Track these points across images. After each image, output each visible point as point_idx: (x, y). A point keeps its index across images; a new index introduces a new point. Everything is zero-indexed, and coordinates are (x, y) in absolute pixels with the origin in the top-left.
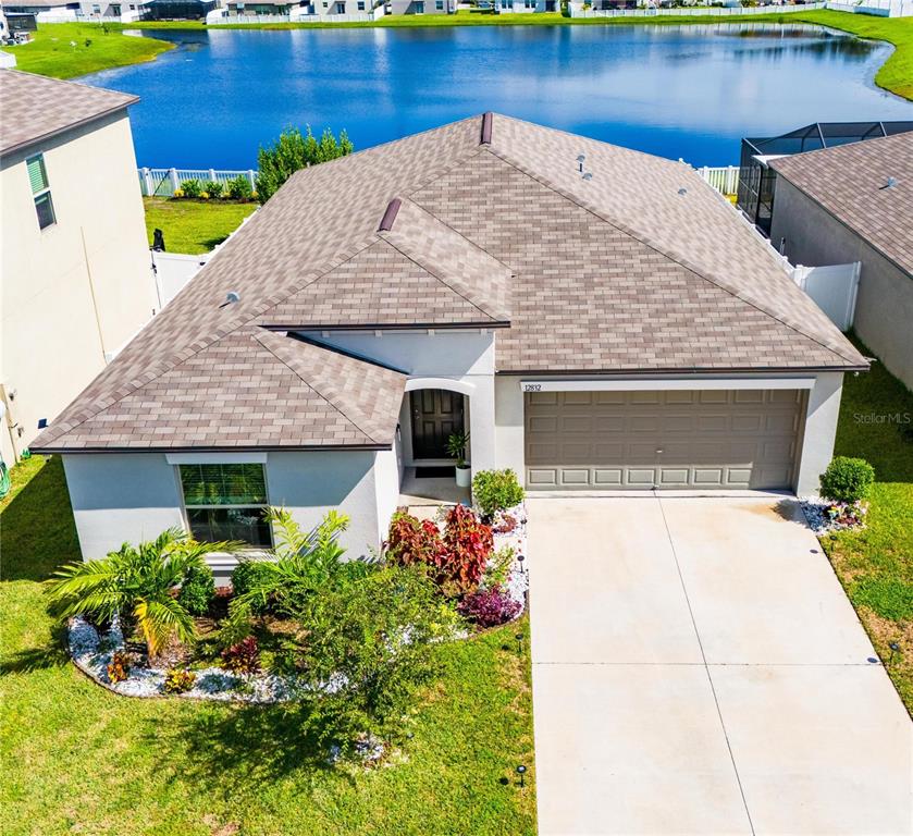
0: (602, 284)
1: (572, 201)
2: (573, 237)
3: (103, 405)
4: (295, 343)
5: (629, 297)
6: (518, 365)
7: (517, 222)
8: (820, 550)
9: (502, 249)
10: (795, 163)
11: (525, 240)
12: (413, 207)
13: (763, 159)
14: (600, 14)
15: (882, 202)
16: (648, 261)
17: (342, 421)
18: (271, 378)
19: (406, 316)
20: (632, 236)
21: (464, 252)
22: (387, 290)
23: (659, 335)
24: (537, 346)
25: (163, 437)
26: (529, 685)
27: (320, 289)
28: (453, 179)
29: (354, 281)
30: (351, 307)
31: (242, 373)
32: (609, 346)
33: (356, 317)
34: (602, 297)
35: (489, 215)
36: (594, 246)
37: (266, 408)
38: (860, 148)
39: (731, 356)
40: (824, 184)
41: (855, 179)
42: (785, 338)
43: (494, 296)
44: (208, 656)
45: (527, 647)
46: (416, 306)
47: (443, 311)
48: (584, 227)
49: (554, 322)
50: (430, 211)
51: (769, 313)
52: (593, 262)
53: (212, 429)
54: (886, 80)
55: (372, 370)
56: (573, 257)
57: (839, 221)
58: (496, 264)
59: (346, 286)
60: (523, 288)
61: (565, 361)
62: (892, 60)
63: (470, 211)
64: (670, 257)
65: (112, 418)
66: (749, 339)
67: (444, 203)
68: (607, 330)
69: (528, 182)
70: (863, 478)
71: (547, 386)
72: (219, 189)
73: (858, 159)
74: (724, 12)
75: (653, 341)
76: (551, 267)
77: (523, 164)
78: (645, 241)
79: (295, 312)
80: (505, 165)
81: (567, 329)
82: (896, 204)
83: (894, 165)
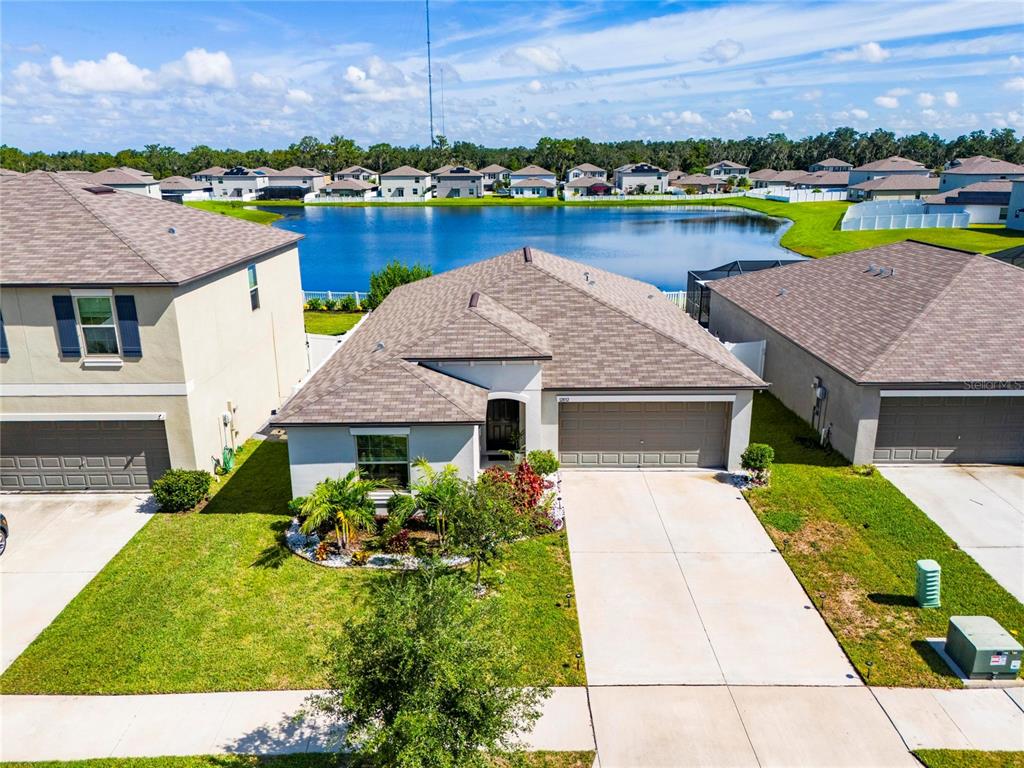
0: (604, 341)
1: (584, 294)
2: (586, 314)
3: (312, 401)
4: (423, 369)
5: (621, 348)
6: (555, 385)
7: (552, 306)
8: (742, 497)
9: (543, 321)
10: (723, 284)
11: (556, 316)
12: (486, 297)
13: (702, 283)
14: (585, 199)
15: (777, 303)
16: (633, 328)
17: (455, 409)
18: (411, 386)
19: (489, 353)
20: (622, 314)
21: (520, 322)
22: (477, 339)
23: (641, 369)
24: (566, 374)
25: (350, 417)
26: (569, 562)
27: (436, 339)
28: (510, 281)
29: (457, 334)
30: (456, 348)
31: (394, 383)
32: (611, 375)
33: (459, 354)
34: (605, 348)
35: (533, 302)
36: (599, 320)
37: (409, 402)
38: (764, 274)
39: (685, 381)
40: (742, 295)
41: (761, 291)
42: (717, 371)
43: (541, 344)
44: (375, 547)
45: (566, 544)
46: (494, 348)
47: (512, 350)
48: (592, 309)
49: (576, 361)
50: (497, 300)
51: (707, 357)
52: (598, 328)
53: (378, 413)
54: (787, 242)
55: (468, 386)
56: (586, 326)
57: (751, 315)
58: (539, 329)
59: (452, 337)
60: (556, 343)
61: (584, 383)
62: (792, 229)
63: (521, 300)
64: (645, 326)
65: (318, 407)
66: (695, 371)
67: (505, 295)
68: (609, 366)
69: (557, 283)
70: (767, 454)
71: (572, 399)
72: (334, 304)
73: (762, 280)
74: (674, 198)
75: (638, 372)
76: (573, 331)
77: (553, 274)
78: (630, 317)
79: (423, 351)
80: (542, 274)
81: (585, 366)
82: (787, 304)
83: (785, 282)
